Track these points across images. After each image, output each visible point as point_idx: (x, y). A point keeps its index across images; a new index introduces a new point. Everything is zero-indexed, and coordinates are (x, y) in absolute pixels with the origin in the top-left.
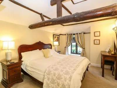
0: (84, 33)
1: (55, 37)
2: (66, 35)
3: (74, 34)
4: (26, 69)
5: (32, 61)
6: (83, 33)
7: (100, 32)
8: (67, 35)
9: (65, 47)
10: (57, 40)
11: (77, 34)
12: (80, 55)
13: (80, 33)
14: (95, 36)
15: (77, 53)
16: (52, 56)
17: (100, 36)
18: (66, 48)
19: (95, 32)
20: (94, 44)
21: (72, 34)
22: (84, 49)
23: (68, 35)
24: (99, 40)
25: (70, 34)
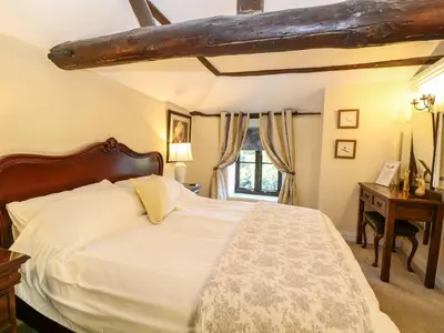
0: (295, 114)
1: (176, 122)
2: (219, 116)
3: (255, 116)
4: (50, 301)
5: (83, 249)
6: (289, 113)
7: (358, 111)
8: (223, 118)
9: (216, 169)
10: (181, 135)
11: (268, 114)
12: (275, 199)
13: (280, 114)
14: (339, 127)
15: (258, 190)
16: (175, 210)
17: (356, 127)
18: (219, 171)
19: (340, 111)
20: (336, 156)
21: (244, 115)
22: (293, 174)
23: (228, 115)
24: (355, 142)
25: (236, 115)
